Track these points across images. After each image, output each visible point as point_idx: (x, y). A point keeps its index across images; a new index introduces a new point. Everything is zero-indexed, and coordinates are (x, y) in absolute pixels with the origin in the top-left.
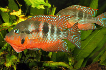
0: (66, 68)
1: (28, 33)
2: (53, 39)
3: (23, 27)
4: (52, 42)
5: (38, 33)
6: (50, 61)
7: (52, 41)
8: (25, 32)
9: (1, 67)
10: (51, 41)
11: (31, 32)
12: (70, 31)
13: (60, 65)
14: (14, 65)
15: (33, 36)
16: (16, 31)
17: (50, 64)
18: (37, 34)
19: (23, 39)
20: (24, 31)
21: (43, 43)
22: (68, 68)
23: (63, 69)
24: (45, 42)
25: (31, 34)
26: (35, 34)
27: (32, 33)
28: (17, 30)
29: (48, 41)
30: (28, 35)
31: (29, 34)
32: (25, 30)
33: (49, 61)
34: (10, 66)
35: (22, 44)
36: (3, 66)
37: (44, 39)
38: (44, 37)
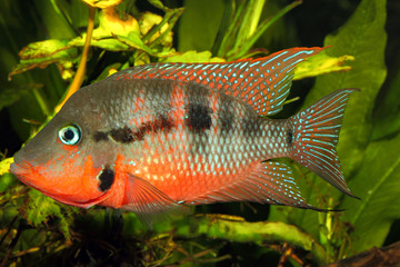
0: (299, 251)
1: (125, 136)
2: (229, 158)
3: (97, 110)
4: (224, 174)
5: (170, 136)
6: (231, 218)
7: (225, 166)
8: (110, 138)
9: (11, 226)
10: (222, 168)
11: (137, 134)
12: (303, 124)
13: (273, 235)
14: (61, 216)
15: (145, 152)
16: (69, 136)
17: (227, 229)
18: (163, 136)
19: (107, 167)
20: (105, 131)
21: (191, 175)
22: (307, 248)
23: (288, 253)
24: (198, 174)
25: (136, 142)
26: (156, 140)
27: (140, 135)
28: (73, 129)
29: (209, 168)
30: (126, 146)
31: (130, 140)
32: (107, 124)
33: (223, 216)
34: (46, 220)
35: (103, 190)
36: (17, 224)
37: (193, 157)
38: (194, 148)
